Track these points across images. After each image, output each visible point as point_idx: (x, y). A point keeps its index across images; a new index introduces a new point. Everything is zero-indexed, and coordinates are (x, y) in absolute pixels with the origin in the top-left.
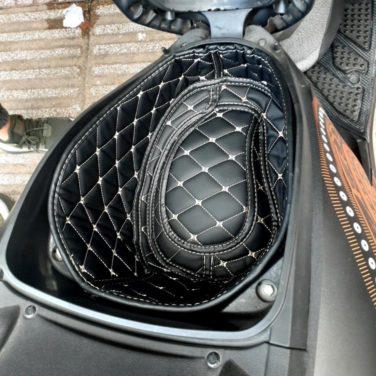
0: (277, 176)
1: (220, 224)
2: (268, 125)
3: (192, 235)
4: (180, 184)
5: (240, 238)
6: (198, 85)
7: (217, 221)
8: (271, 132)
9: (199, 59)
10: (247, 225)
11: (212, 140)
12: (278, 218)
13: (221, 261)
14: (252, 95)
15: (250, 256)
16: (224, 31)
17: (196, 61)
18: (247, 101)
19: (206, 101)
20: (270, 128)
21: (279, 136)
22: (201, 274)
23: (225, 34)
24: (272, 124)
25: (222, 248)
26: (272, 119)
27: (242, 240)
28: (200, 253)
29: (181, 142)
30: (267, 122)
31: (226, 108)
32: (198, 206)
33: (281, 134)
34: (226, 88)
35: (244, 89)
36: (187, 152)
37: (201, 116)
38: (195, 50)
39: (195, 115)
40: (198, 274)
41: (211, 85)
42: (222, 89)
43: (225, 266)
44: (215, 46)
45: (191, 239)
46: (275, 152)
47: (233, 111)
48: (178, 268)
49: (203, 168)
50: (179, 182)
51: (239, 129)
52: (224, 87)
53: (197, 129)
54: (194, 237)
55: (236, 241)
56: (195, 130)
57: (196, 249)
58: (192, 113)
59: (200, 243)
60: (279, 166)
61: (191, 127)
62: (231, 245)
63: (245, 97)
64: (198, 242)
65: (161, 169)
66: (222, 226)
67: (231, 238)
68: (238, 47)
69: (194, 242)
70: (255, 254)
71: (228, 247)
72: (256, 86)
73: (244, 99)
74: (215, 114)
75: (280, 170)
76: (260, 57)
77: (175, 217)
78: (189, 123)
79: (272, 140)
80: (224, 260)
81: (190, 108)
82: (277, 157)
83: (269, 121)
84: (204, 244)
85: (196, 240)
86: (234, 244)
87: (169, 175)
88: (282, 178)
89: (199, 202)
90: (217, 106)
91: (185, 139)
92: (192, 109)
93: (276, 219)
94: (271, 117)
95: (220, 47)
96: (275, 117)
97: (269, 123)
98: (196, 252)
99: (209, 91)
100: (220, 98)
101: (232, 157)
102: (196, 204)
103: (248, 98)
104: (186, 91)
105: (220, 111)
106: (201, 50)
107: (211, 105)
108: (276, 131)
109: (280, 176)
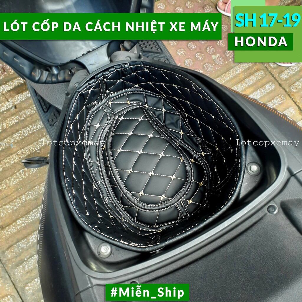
0: (180, 134)
1: (173, 178)
2: (153, 110)
3: (161, 197)
4: (130, 171)
5: (190, 178)
6: (94, 109)
7: (171, 177)
8: (157, 113)
9: (92, 89)
10: (188, 168)
11: (130, 133)
12: (198, 155)
13: (188, 200)
14: (131, 98)
15: (201, 186)
16: (96, 65)
17: (90, 91)
18: (131, 102)
19: (106, 116)
20: (155, 111)
21: (164, 112)
22: (182, 218)
24: (154, 108)
25: (183, 192)
26: (152, 105)
27: (191, 179)
28: (173, 204)
29: (109, 147)
30: (151, 109)
31: (122, 113)
32: (152, 176)
33: (164, 110)
34: (112, 102)
35: (124, 97)
36: (120, 150)
37: (109, 126)
38: (89, 82)
39: (104, 128)
40: (180, 219)
41: (102, 105)
42: (110, 104)
43: (192, 202)
44: (101, 74)
45: (162, 199)
46: (168, 122)
47: (127, 112)
48: (165, 225)
49: (138, 152)
50: (128, 171)
51: (141, 119)
52: (110, 103)
53: (114, 134)
54: (163, 197)
55: (189, 182)
56: (113, 136)
57: (169, 204)
58: (101, 128)
59: (169, 198)
60: (177, 127)
61: (109, 135)
62: (188, 186)
63: (128, 101)
64: (167, 198)
65: (107, 174)
66: (175, 178)
67: (184, 182)
68: (117, 67)
69: (165, 201)
70: (203, 183)
71: (187, 188)
72: (130, 92)
73: (129, 103)
74: (117, 120)
75: (179, 130)
76: (136, 66)
77: (141, 194)
78: (104, 135)
79: (161, 117)
80: (189, 199)
81: (97, 126)
82: (172, 124)
83: (151, 108)
84: (172, 197)
85: (165, 198)
86: (189, 184)
87: (118, 172)
88: (184, 133)
89: (151, 173)
90: (115, 115)
91: (112, 144)
92: (100, 126)
93: (198, 156)
94: (151, 105)
95: (105, 73)
96: (154, 103)
97: (152, 109)
98: (170, 206)
99: (103, 110)
100: (113, 110)
101: (151, 136)
102: (150, 176)
103: (130, 101)
104: (88, 116)
105: (120, 117)
106: (93, 81)
107: (110, 117)
108: (159, 110)
109: (181, 133)
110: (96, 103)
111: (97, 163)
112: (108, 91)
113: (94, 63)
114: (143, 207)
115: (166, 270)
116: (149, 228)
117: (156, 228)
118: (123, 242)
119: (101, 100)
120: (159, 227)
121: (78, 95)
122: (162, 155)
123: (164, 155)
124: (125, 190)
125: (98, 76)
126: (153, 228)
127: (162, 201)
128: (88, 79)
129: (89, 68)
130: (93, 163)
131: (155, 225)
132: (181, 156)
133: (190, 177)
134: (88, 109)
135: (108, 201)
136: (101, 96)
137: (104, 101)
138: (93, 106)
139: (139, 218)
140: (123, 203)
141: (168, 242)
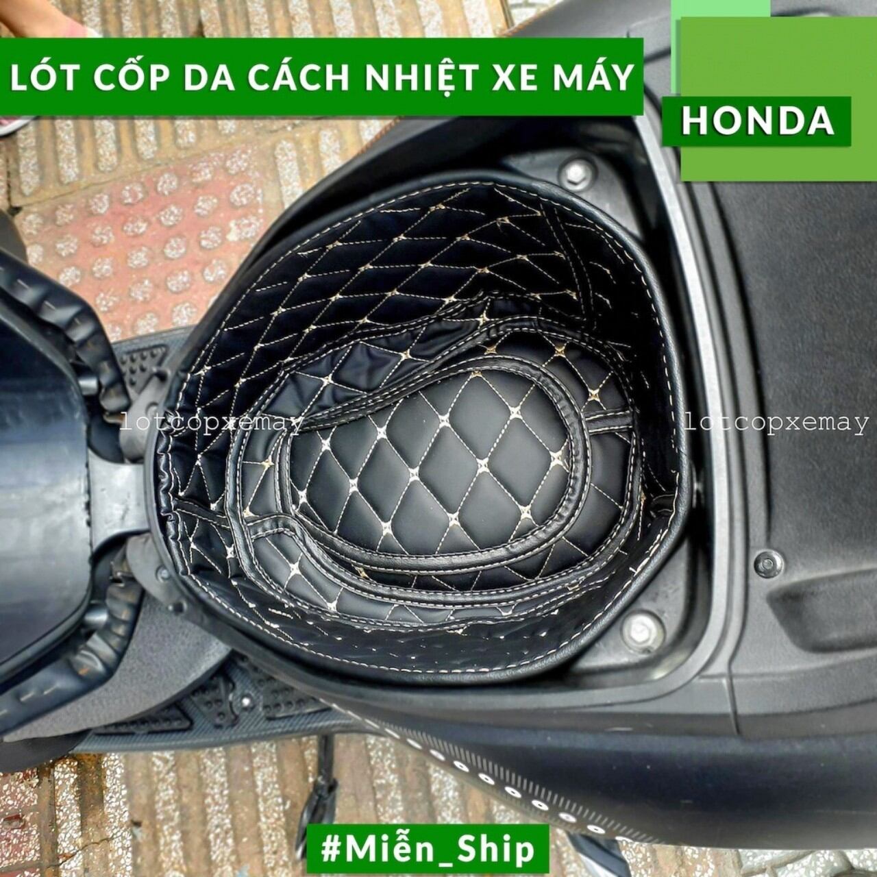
0: (407, 361)
1: (515, 412)
2: (314, 409)
3: (553, 464)
4: (453, 520)
5: (534, 372)
6: (245, 563)
7: (511, 418)
8: (327, 400)
9: (191, 539)
10: (505, 366)
11: (353, 486)
12: (481, 333)
13: (589, 400)
14: (259, 452)
15: (565, 354)
16: (132, 504)
17: (193, 546)
18: (270, 457)
19: (277, 537)
20: (320, 403)
21: (332, 382)
22: (629, 432)
23: (138, 499)
24: (311, 403)
25: (564, 402)
26: (301, 405)
27: (538, 369)
28: (585, 440)
29: (366, 555)
30: (311, 412)
31: (288, 491)
32: (489, 465)
33: (328, 380)
34: (248, 508)
35: (248, 470)
36: (386, 528)
37: (308, 540)
38: (170, 537)
39: (309, 555)
40: (630, 438)
41: (244, 540)
42: (252, 515)
43: (597, 391)
44: (161, 494)
45: (561, 463)
46: (363, 381)
47: (292, 476)
48: (632, 483)
49: (412, 479)
50: (451, 524)
51: (326, 445)
52: (247, 513)
53: (336, 532)
54: (557, 459)
55: (543, 378)
56: (342, 535)
57: (581, 449)
58: (306, 563)
59: (565, 444)
60: (386, 362)
61: (333, 546)
62: (552, 386)
63: (264, 463)
64: (563, 448)
65: (435, 588)
66: (519, 408)
67: (539, 390)
68: (161, 446)
69: (568, 455)
70: (560, 347)
71: (557, 391)
72: (240, 449)
73: (267, 464)
74: (304, 510)
75: (394, 360)
76: (181, 394)
77: (526, 513)
78: (327, 562)
79: (340, 395)
80: (587, 395)
81: (295, 569)
82: (371, 372)
83: (306, 411)
84: (564, 431)
85: (560, 453)
86: (548, 380)
87: (443, 552)
88: (408, 351)
89: (483, 466)
90: (286, 511)
91: (360, 545)
92: (297, 564)
93: (484, 335)
94: (298, 407)
95: (162, 484)
96: (297, 399)
97: (309, 410)
98: (585, 449)
99: (257, 539)
100: (269, 513)
101: (381, 433)
102: (488, 471)
103: (265, 457)
104: (259, 584)
105: (295, 501)
106: (170, 525)
107: (286, 526)
108: (323, 391)
109: (405, 356)
110: (232, 549)
111: (395, 606)
112: (213, 506)
113: (123, 507)
114: (562, 522)
115: (756, 468)
116: (622, 526)
117: (631, 508)
118: (639, 569)
119: (228, 534)
120: (632, 500)
121: (194, 577)
122: (444, 421)
123: (448, 415)
124: (500, 552)
125: (164, 505)
126: (628, 518)
127: (565, 465)
128: (161, 535)
129: (131, 525)
130: (393, 618)
131: (621, 507)
132: (468, 373)
133: (531, 370)
134: (240, 575)
135: (510, 613)
136: (219, 527)
137: (235, 526)
138: (237, 561)
139: (589, 544)
140: (531, 573)
141: (684, 448)
